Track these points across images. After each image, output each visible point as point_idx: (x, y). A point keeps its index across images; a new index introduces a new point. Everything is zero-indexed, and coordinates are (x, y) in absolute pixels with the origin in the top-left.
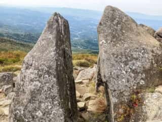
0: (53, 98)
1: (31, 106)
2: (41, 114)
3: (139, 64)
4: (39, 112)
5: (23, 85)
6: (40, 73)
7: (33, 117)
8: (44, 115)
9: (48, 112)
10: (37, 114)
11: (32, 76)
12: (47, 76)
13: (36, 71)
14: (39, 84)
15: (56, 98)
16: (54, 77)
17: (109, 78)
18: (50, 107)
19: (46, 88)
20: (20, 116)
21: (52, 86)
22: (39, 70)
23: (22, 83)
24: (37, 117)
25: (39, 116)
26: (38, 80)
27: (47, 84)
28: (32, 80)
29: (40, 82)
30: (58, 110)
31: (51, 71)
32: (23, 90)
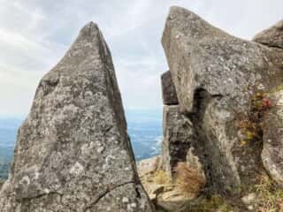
2: (82, 168)
4: (78, 164)
5: (39, 123)
6: (76, 90)
7: (63, 181)
8: (88, 168)
9: (97, 160)
10: (72, 170)
11: (60, 98)
12: (90, 93)
13: (68, 88)
14: (75, 109)
16: (104, 94)
17: (206, 76)
18: (99, 150)
19: (89, 114)
20: (32, 187)
21: (102, 109)
22: (74, 86)
23: (35, 123)
24: (72, 177)
25: (78, 173)
26: (73, 102)
27: (92, 107)
28: (60, 105)
29: (76, 105)
30: (118, 152)
31: (96, 84)
32: (39, 134)
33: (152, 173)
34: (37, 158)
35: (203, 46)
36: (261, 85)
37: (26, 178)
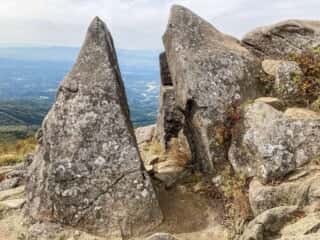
0: (120, 133)
1: (84, 153)
2: (104, 160)
3: (230, 72)
4: (100, 158)
5: (64, 124)
6: (94, 99)
7: (90, 169)
8: (108, 160)
9: (114, 155)
10: (97, 162)
11: (82, 105)
12: (106, 102)
13: (87, 97)
14: (95, 115)
15: (125, 133)
16: (117, 103)
18: (116, 147)
19: (106, 120)
20: (67, 173)
21: (116, 116)
22: (92, 95)
23: (61, 123)
24: (97, 166)
25: (101, 164)
26: (93, 110)
27: (108, 114)
28: (82, 112)
29: (96, 112)
30: (130, 149)
31: (110, 94)
32: (65, 132)
33: (148, 141)
34: (68, 152)
35: (197, 62)
36: (238, 95)
37: (61, 167)
